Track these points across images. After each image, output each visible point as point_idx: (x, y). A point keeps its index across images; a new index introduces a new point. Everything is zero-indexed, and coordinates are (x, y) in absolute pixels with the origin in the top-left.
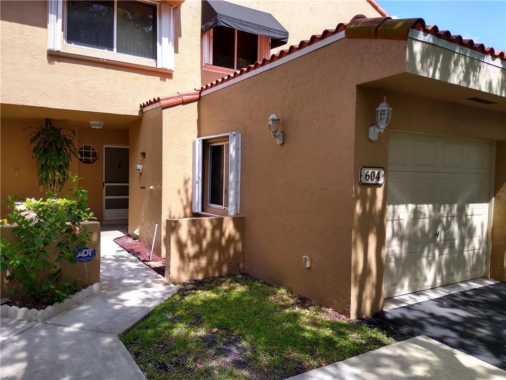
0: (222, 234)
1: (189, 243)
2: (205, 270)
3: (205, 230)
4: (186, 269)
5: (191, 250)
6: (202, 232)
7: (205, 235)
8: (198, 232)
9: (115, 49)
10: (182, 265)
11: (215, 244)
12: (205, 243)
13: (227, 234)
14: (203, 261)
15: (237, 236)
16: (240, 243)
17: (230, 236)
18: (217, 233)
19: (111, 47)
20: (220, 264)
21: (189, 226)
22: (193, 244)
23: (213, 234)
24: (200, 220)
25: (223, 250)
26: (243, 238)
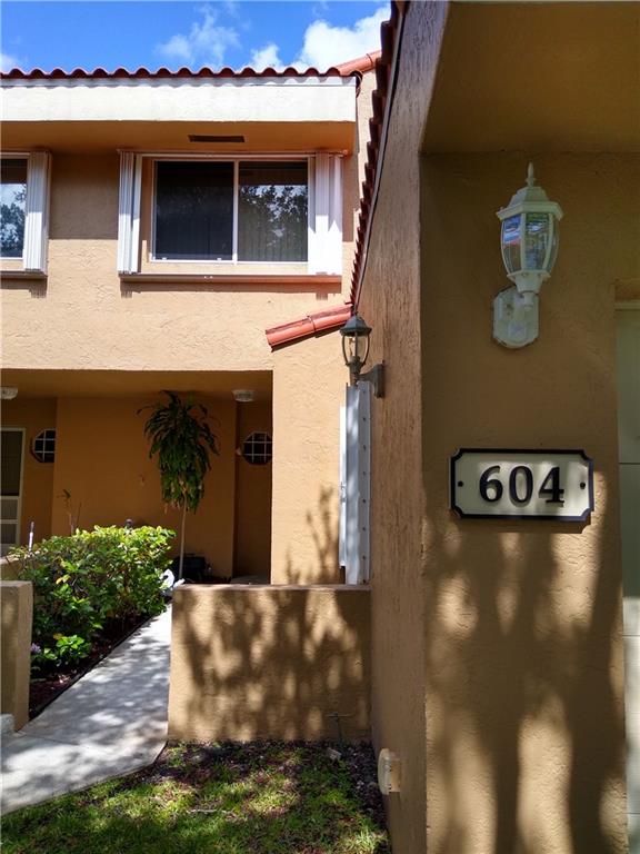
0: (305, 630)
1: (217, 645)
2: (259, 719)
3: (258, 618)
4: (208, 711)
5: (222, 663)
6: (249, 620)
7: (257, 628)
8: (239, 618)
9: (235, 256)
10: (198, 697)
11: (285, 655)
12: (257, 650)
13: (318, 632)
14: (255, 697)
15: (349, 641)
16: (358, 660)
17: (327, 636)
18: (292, 628)
19: (227, 254)
20: (301, 707)
21: (217, 606)
22: (226, 648)
23: (279, 629)
24: (244, 592)
25: (307, 672)
26: (366, 646)
